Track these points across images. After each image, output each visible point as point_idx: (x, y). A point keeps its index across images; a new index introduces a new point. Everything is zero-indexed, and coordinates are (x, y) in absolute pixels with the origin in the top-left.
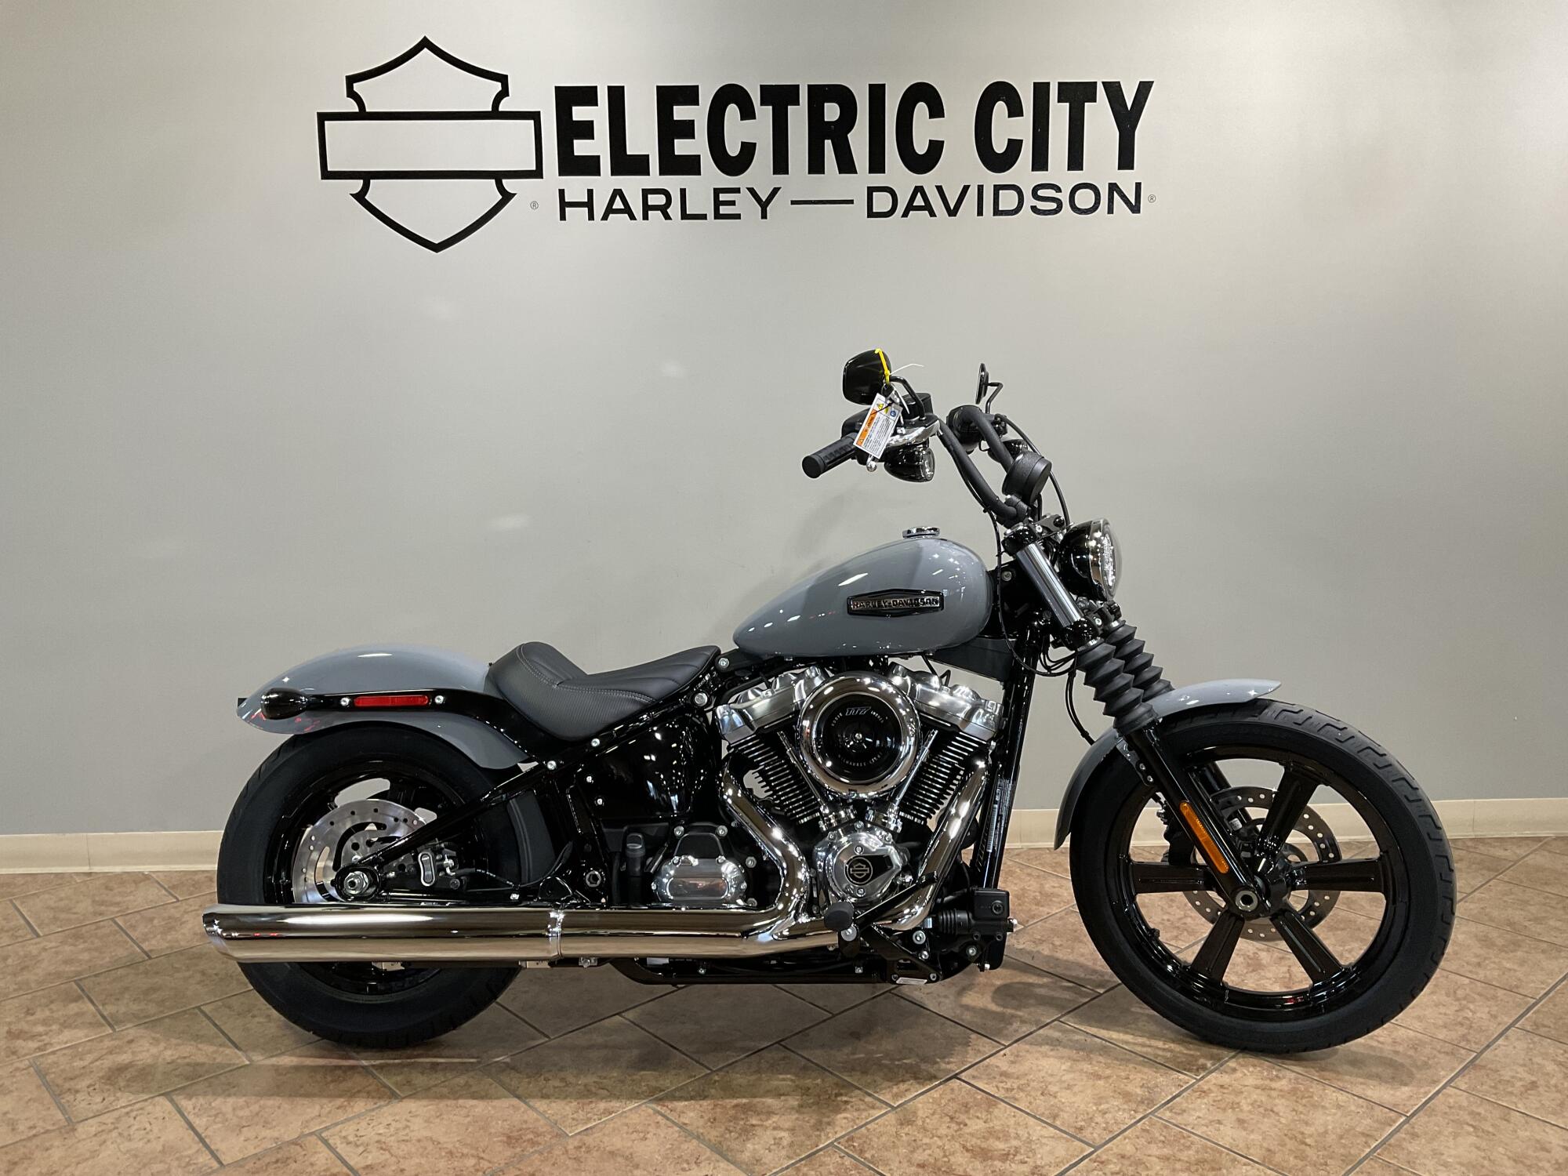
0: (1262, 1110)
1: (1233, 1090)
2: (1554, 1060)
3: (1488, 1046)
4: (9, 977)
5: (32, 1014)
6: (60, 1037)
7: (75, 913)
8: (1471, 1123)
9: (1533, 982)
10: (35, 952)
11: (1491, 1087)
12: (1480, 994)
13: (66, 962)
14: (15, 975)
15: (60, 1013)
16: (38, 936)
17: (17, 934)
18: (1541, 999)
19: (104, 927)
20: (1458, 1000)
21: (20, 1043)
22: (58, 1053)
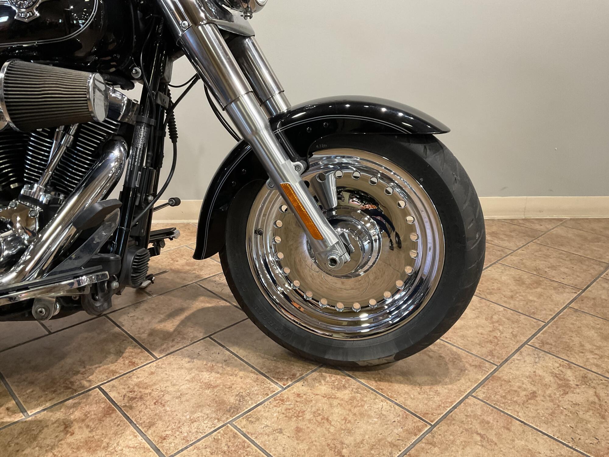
0: (319, 418)
1: (305, 399)
2: (552, 373)
3: (506, 360)
8: (479, 432)
9: (545, 309)
11: (502, 397)
12: (508, 319)
18: (548, 323)
20: (493, 323)
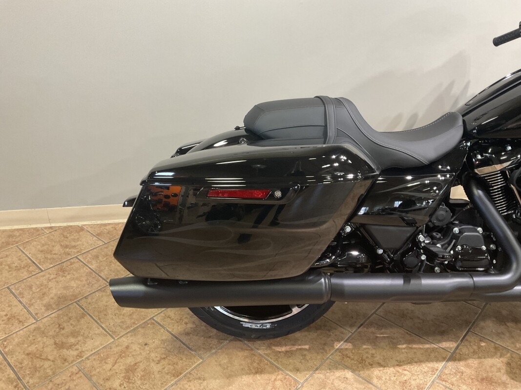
4: (38, 301)
5: (63, 329)
6: (86, 345)
7: (55, 254)
10: (45, 282)
13: (66, 288)
14: (41, 298)
15: (78, 327)
16: (42, 271)
17: (29, 270)
19: (74, 263)
21: (65, 352)
22: (90, 358)
